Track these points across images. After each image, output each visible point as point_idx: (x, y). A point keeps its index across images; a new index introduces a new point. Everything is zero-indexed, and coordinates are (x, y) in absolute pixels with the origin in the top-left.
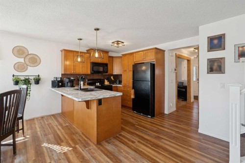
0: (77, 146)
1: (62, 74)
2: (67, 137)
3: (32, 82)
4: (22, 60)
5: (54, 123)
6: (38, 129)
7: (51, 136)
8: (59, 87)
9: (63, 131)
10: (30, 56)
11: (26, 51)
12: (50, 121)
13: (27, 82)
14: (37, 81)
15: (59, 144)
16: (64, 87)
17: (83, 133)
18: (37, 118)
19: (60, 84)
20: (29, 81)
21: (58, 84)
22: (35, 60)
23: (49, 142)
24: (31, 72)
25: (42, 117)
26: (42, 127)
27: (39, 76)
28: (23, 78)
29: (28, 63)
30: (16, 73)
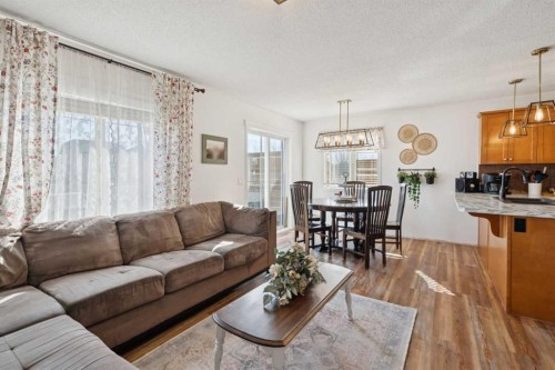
0: (465, 296)
1: (481, 166)
2: (457, 279)
3: (423, 179)
4: (409, 146)
5: (452, 255)
6: (423, 254)
7: (434, 268)
8: (468, 190)
9: (457, 270)
10: (421, 138)
11: (415, 131)
12: (447, 252)
13: (415, 179)
14: (431, 179)
15: (438, 280)
16: (482, 192)
17: (493, 289)
18: (430, 242)
19: (472, 186)
20: (418, 179)
21: (468, 185)
22: (428, 144)
23: (427, 272)
24: (422, 164)
25: (438, 243)
26: (429, 254)
27: (434, 169)
28: (409, 173)
29: (418, 150)
30: (403, 166)
